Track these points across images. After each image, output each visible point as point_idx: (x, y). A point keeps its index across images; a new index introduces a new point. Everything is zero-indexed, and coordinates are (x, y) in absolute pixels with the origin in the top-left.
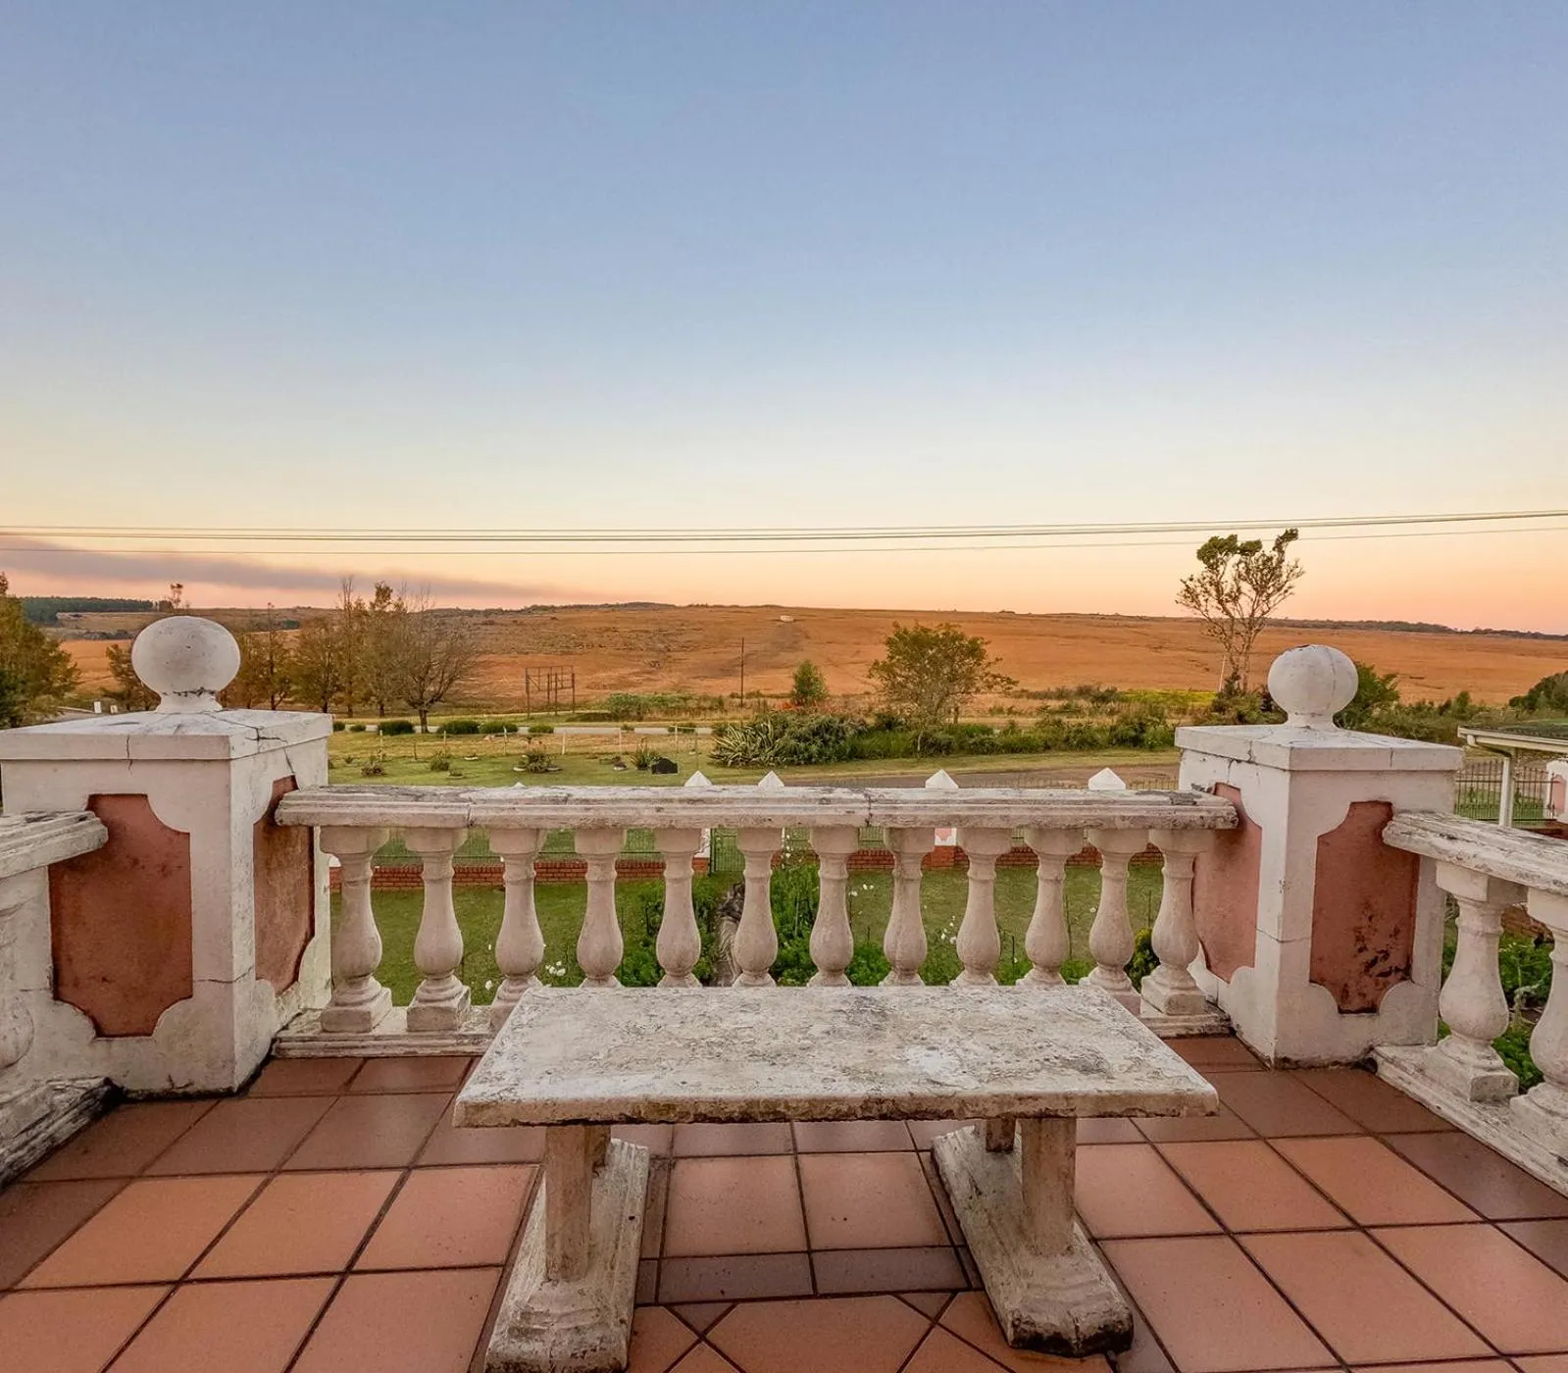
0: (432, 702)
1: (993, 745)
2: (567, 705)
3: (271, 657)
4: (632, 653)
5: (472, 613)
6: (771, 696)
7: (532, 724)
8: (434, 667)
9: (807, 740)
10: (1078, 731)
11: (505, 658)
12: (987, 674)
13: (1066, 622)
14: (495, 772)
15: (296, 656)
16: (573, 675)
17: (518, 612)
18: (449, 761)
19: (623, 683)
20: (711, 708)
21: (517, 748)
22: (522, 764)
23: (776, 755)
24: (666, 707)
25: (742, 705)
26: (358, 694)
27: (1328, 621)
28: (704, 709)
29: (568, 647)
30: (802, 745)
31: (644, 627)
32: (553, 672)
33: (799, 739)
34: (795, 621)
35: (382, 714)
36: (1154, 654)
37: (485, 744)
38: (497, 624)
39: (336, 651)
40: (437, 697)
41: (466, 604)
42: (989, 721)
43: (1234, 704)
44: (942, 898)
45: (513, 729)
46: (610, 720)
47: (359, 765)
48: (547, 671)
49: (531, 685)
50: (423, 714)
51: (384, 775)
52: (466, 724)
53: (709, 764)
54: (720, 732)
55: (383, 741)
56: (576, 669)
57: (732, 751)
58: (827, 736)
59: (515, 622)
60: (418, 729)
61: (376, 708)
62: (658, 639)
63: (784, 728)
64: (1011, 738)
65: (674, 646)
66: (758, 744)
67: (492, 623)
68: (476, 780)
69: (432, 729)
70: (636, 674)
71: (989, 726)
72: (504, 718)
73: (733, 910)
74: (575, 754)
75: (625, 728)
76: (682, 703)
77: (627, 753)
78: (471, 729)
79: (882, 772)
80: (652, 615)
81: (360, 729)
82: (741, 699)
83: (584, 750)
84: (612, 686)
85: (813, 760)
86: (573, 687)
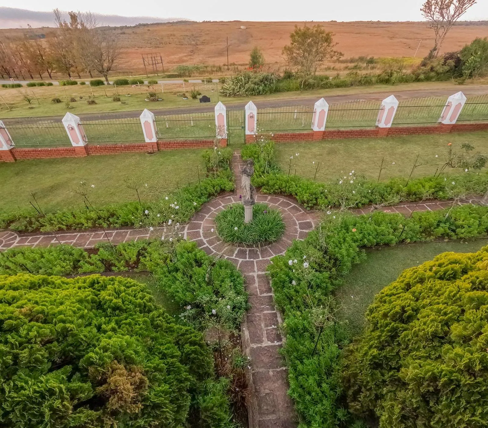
0: (108, 71)
1: (331, 84)
2: (161, 71)
3: (40, 52)
4: (183, 46)
5: (115, 28)
6: (239, 65)
7: (149, 80)
8: (104, 55)
9: (258, 84)
10: (365, 77)
11: (133, 50)
12: (332, 51)
13: (357, 26)
14: (138, 101)
15: (49, 51)
16: (161, 57)
17: (134, 27)
18: (120, 97)
19: (181, 61)
20: (217, 71)
21: (144, 91)
22: (148, 98)
23: (246, 91)
24: (200, 71)
25: (228, 69)
26: (80, 68)
27: (465, 21)
28: (214, 71)
29: (157, 44)
30: (256, 87)
31: (186, 33)
32: (153, 56)
33: (255, 84)
34: (247, 28)
35: (92, 77)
36: (391, 41)
37: (132, 89)
38: (127, 34)
39: (64, 48)
40: (109, 69)
41: (112, 25)
42: (328, 73)
43: (431, 62)
44: (319, 153)
45: (142, 83)
46: (178, 77)
47: (86, 99)
48: (151, 55)
49: (146, 62)
50: (106, 76)
51: (96, 103)
52: (123, 80)
53: (221, 96)
54: (223, 81)
55: (92, 89)
56: (162, 55)
57: (228, 90)
58: (266, 82)
59: (134, 32)
60: (105, 83)
61: (88, 74)
62: (192, 39)
63: (249, 79)
64: (338, 81)
65: (198, 43)
66: (239, 86)
67: (124, 33)
68: (132, 105)
69: (111, 83)
70: (185, 56)
71: (328, 76)
72: (138, 77)
73: (247, 172)
74: (168, 93)
75: (185, 81)
76: (205, 69)
77: (187, 92)
78: (125, 83)
79: (288, 98)
80: (188, 27)
81: (83, 84)
82: (229, 66)
83: (171, 91)
84: (177, 62)
85: (261, 93)
86: (162, 63)
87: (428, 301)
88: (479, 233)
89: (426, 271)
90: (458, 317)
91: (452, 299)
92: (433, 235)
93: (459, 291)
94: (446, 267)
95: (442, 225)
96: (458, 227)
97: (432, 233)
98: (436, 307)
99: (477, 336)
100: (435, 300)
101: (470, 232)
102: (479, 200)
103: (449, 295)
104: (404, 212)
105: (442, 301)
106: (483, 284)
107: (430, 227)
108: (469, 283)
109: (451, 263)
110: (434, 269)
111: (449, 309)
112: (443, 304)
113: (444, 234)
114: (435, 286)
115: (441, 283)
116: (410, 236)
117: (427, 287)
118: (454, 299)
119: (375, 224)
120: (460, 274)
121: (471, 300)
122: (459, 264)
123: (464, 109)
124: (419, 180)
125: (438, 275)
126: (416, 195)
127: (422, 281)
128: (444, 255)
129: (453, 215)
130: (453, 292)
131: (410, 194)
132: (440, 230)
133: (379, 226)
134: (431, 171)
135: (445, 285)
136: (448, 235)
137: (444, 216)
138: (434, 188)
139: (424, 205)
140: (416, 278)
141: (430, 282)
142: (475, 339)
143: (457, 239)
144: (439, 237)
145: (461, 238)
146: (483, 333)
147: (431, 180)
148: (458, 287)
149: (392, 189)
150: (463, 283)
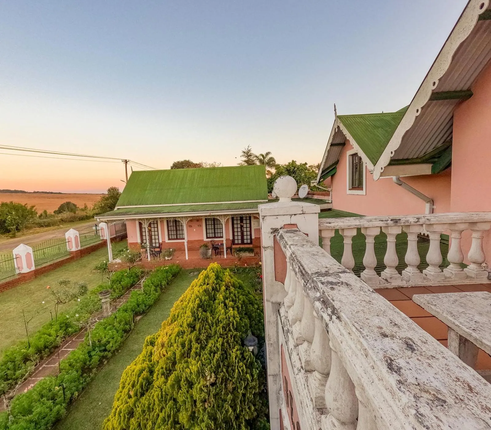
87: (150, 423)
88: (122, 337)
89: (127, 403)
90: (176, 408)
91: (163, 401)
92: (93, 368)
93: (162, 389)
94: (139, 382)
95: (93, 353)
96: (105, 345)
97: (90, 367)
98: (159, 420)
99: (196, 405)
100: (153, 416)
101: (116, 342)
102: (101, 315)
103: (159, 400)
104: (47, 372)
105: (159, 410)
106: (168, 369)
107: (85, 363)
108: (161, 377)
109: (139, 376)
110: (132, 393)
111: (167, 409)
112: (161, 412)
113: (100, 359)
114: (144, 406)
115: (146, 399)
116: (74, 388)
117: (139, 413)
118: (164, 399)
119: (24, 416)
120: (151, 377)
121: (173, 386)
122: (144, 371)
123: (35, 255)
124: (39, 332)
125: (139, 394)
126: (47, 348)
127: (131, 414)
128: (125, 375)
129: (95, 339)
130: (159, 395)
131: (41, 351)
132: (96, 359)
133: (30, 412)
134: (46, 317)
135: (149, 396)
136: (103, 357)
137: (89, 345)
138: (60, 329)
139: (63, 349)
140: (125, 416)
141: (138, 407)
142: (196, 409)
143: (112, 354)
144: (99, 364)
145: (114, 351)
146: (196, 400)
147: (51, 325)
148: (159, 387)
149: (14, 362)
150: (158, 381)
